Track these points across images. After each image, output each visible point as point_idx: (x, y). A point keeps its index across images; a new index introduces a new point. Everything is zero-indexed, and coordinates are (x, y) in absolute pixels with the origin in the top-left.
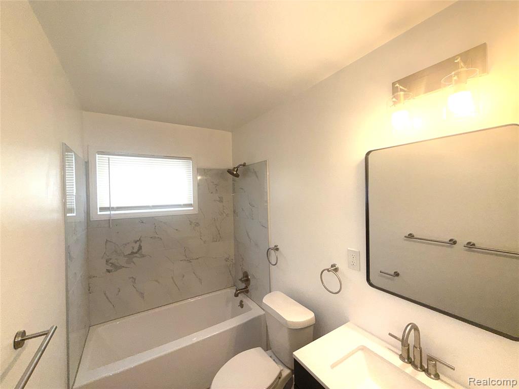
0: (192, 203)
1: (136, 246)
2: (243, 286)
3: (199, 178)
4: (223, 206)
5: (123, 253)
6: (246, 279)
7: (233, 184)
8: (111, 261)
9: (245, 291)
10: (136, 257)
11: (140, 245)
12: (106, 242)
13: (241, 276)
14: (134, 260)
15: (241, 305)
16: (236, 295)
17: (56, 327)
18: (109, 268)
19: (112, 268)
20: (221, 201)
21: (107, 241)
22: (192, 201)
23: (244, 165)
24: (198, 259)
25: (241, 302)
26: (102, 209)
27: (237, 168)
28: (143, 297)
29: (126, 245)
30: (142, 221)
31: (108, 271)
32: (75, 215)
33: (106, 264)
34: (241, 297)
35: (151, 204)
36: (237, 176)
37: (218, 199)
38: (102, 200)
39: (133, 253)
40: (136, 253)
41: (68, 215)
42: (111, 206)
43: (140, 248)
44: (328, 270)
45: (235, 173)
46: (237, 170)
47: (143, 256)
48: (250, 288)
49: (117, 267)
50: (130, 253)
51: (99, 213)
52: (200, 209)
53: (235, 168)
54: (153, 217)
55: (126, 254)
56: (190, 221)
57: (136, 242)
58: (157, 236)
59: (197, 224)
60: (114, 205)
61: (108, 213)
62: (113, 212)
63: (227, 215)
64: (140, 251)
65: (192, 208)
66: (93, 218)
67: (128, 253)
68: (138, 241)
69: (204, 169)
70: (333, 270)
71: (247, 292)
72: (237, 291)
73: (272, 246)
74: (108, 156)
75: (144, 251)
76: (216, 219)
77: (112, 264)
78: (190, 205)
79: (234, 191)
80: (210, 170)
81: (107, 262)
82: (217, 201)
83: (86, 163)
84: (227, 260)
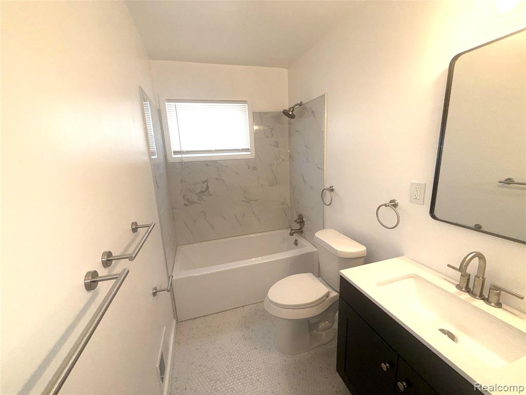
0: (249, 148)
1: (205, 186)
2: (298, 226)
3: (256, 128)
4: (279, 151)
5: (195, 191)
6: (301, 221)
7: (289, 128)
8: (186, 197)
9: (300, 231)
10: (205, 195)
11: (207, 185)
12: (181, 181)
13: (296, 218)
14: (204, 197)
15: (296, 243)
16: (291, 234)
17: (155, 224)
18: (187, 203)
19: (189, 203)
20: (277, 146)
21: (182, 180)
22: (249, 146)
23: (301, 104)
24: (256, 200)
25: (296, 241)
26: (175, 153)
27: (293, 108)
28: (213, 228)
29: (196, 184)
30: (207, 163)
31: (185, 205)
32: (156, 157)
33: (184, 199)
34: (295, 236)
35: (213, 149)
36: (292, 117)
37: (274, 144)
38: (175, 146)
39: (202, 192)
40: (205, 192)
41: (152, 157)
42: (182, 150)
43: (207, 188)
44: (385, 205)
45: (291, 113)
46: (293, 110)
47: (210, 195)
48: (304, 229)
49: (192, 203)
50: (200, 191)
51: (174, 156)
52: (257, 154)
53: (290, 108)
54: (216, 161)
55: (197, 192)
56: (249, 166)
57: (204, 182)
58: (220, 178)
59: (254, 169)
60: (184, 149)
61: (180, 156)
62: (184, 156)
63: (283, 160)
64: (208, 191)
65: (249, 153)
66: (170, 160)
68: (205, 181)
69: (260, 113)
70: (393, 205)
71: (302, 232)
72: (292, 230)
73: (327, 186)
74: (174, 104)
75: (211, 190)
76: (272, 164)
77: (188, 200)
78: (247, 150)
79: (290, 135)
80: (266, 113)
81: (184, 197)
82: (273, 145)
83: (159, 111)
84: (283, 203)
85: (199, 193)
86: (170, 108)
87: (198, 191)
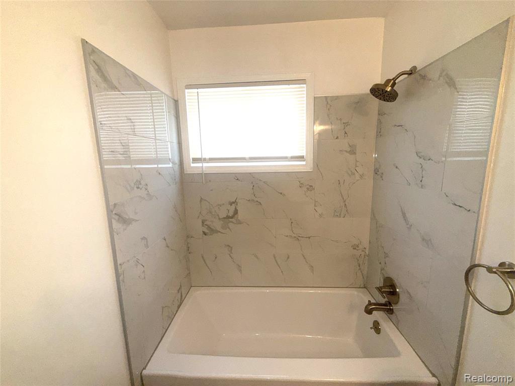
0: (305, 155)
1: (232, 208)
2: (382, 299)
4: (357, 161)
5: (218, 215)
6: (391, 291)
7: (379, 120)
8: (206, 223)
10: (232, 222)
11: (236, 208)
12: (201, 201)
13: (379, 282)
14: (230, 225)
15: (376, 329)
16: (369, 311)
18: (206, 231)
19: (210, 231)
20: (353, 152)
21: (201, 199)
22: (305, 152)
23: (410, 73)
24: (309, 238)
25: (377, 323)
26: (195, 160)
27: (395, 79)
28: (240, 271)
29: (221, 206)
30: (238, 177)
31: (205, 234)
33: (203, 226)
34: (378, 315)
35: (247, 156)
36: (391, 97)
37: (348, 149)
38: (194, 151)
39: (228, 217)
40: (232, 217)
42: (203, 157)
43: (236, 212)
45: (389, 90)
46: (394, 84)
47: (240, 223)
48: (396, 307)
49: (213, 231)
50: (225, 216)
51: (192, 165)
52: (317, 164)
53: (388, 81)
54: (250, 173)
55: (221, 218)
56: (301, 183)
57: (231, 204)
58: (254, 198)
59: (311, 188)
60: (206, 156)
61: (200, 165)
62: (205, 165)
63: (362, 176)
64: (236, 216)
65: (304, 163)
66: (188, 171)
67: (223, 217)
68: (233, 203)
69: (326, 97)
71: (390, 311)
72: (370, 303)
74: (196, 90)
75: (240, 216)
76: (342, 182)
77: (209, 227)
78: (301, 158)
79: (379, 134)
80: (337, 98)
81: (203, 223)
82: (346, 151)
83: (176, 102)
84: (355, 247)
85: (224, 218)
86: (190, 95)
87: (223, 214)
